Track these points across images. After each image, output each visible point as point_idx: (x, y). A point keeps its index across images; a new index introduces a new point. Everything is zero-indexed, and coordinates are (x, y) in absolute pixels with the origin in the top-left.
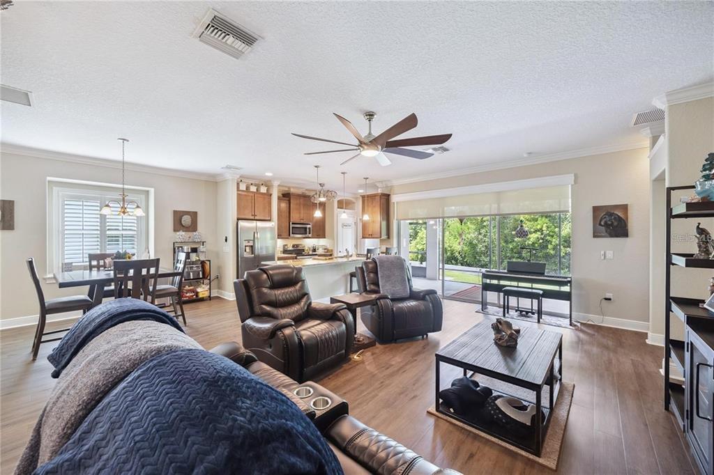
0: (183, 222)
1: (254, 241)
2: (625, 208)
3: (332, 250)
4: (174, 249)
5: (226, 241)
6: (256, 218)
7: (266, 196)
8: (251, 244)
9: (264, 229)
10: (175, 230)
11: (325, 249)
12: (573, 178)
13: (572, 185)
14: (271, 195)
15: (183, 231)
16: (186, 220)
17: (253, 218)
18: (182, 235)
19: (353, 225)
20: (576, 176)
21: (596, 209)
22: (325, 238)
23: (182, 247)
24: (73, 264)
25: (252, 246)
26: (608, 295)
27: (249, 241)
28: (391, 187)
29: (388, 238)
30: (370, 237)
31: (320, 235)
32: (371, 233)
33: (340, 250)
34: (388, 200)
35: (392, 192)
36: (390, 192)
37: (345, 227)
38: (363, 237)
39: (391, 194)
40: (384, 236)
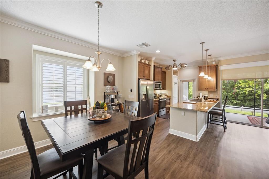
0: (109, 80)
3: (170, 96)
4: (105, 96)
5: (131, 91)
6: (145, 78)
7: (148, 66)
8: (145, 93)
9: (150, 85)
10: (105, 85)
11: (166, 96)
14: (150, 65)
15: (110, 85)
16: (111, 78)
17: (143, 78)
18: (109, 88)
19: (178, 84)
22: (165, 90)
23: (109, 95)
24: (49, 106)
25: (145, 94)
28: (219, 61)
29: (217, 90)
30: (206, 89)
31: (164, 88)
32: (208, 88)
33: (174, 96)
34: (217, 68)
35: (219, 64)
36: (218, 64)
37: (175, 84)
38: (199, 90)
39: (219, 65)
40: (216, 89)
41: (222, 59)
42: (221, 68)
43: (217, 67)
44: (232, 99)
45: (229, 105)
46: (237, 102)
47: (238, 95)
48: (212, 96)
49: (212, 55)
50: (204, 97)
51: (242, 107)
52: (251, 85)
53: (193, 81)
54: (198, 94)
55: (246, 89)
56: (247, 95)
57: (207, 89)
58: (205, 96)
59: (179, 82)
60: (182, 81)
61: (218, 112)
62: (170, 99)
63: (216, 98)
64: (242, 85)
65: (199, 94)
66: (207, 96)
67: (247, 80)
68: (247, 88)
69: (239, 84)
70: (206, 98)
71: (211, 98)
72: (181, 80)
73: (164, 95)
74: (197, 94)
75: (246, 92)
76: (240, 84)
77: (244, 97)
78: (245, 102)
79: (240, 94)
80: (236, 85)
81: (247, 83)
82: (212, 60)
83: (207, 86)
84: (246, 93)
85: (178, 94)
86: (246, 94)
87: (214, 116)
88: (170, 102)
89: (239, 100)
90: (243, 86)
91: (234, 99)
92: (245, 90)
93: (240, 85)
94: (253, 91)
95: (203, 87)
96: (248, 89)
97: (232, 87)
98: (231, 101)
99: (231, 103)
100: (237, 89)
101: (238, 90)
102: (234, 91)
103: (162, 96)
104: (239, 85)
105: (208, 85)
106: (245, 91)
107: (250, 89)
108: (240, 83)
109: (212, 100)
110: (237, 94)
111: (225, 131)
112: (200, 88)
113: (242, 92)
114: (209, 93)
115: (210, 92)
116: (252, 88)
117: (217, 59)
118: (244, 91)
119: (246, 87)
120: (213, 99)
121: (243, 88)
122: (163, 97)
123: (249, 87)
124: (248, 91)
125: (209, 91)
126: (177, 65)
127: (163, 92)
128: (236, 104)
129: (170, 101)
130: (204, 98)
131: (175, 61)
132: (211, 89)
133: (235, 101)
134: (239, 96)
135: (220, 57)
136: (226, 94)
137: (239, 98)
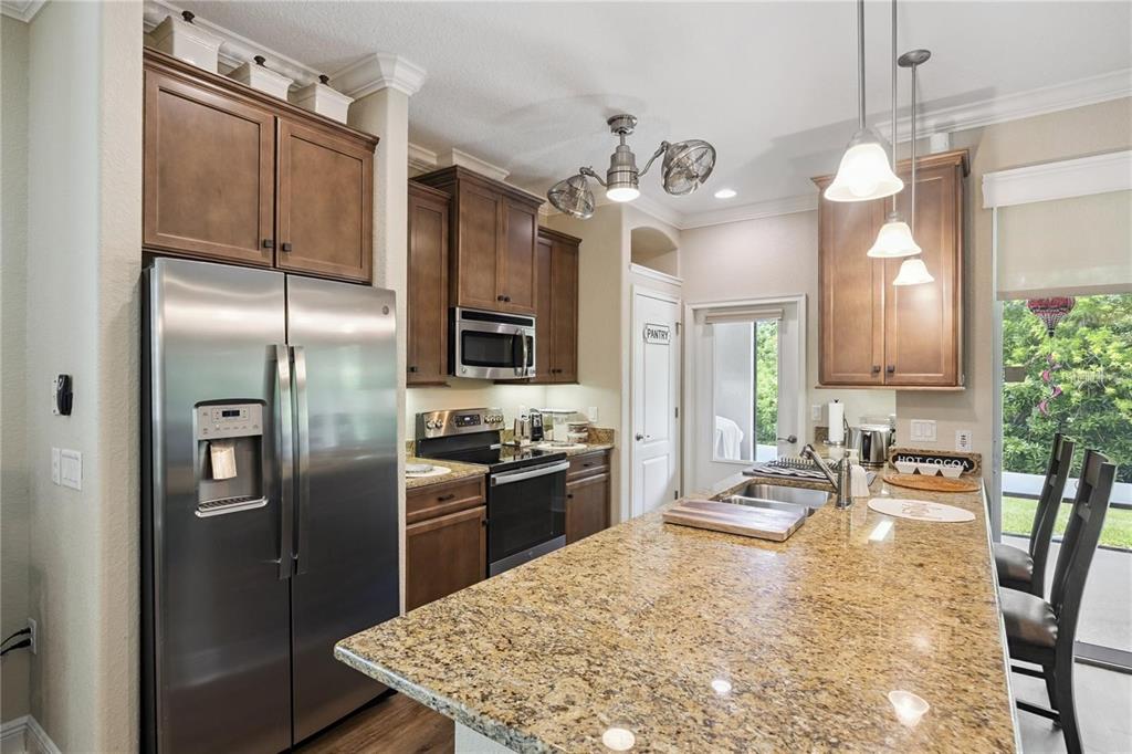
1: (269, 403)
3: (610, 434)
5: (66, 404)
7: (344, 144)
9: (329, 344)
11: (580, 429)
14: (372, 143)
19: (673, 337)
22: (576, 382)
25: (255, 443)
27: (230, 407)
29: (967, 385)
30: (881, 377)
31: (561, 370)
32: (892, 362)
33: (638, 430)
37: (650, 339)
38: (825, 382)
40: (961, 378)
41: (1004, 110)
43: (962, 176)
46: (1025, 446)
47: (1026, 410)
50: (867, 439)
52: (1096, 351)
53: (781, 312)
54: (815, 415)
55: (1071, 375)
56: (1074, 411)
57: (891, 371)
58: (870, 428)
59: (683, 325)
60: (702, 316)
62: (607, 457)
63: (959, 449)
65: (825, 411)
66: (884, 429)
68: (1077, 365)
69: (1032, 347)
70: (876, 453)
71: (917, 448)
72: (695, 311)
73: (565, 426)
74: (808, 415)
75: (1074, 393)
79: (1037, 402)
81: (1076, 342)
83: (885, 346)
84: (1069, 396)
85: (680, 413)
86: (1073, 400)
88: (607, 482)
89: (1032, 438)
90: (1055, 357)
92: (1065, 381)
94: (1107, 383)
95: (855, 357)
96: (1080, 371)
103: (547, 434)
104: (1034, 352)
105: (893, 342)
106: (1067, 385)
107: (1095, 374)
109: (929, 469)
112: (830, 364)
114: (899, 404)
115: (913, 397)
116: (1101, 369)
117: (963, 118)
119: (1070, 362)
120: (933, 458)
121: (1055, 368)
122: (560, 438)
123: (1089, 362)
124: (1084, 388)
125: (898, 392)
126: (640, 164)
127: (558, 399)
129: (607, 471)
130: (866, 454)
131: (624, 123)
132: (919, 375)
133: (1017, 444)
134: (1035, 411)
137: (1034, 425)
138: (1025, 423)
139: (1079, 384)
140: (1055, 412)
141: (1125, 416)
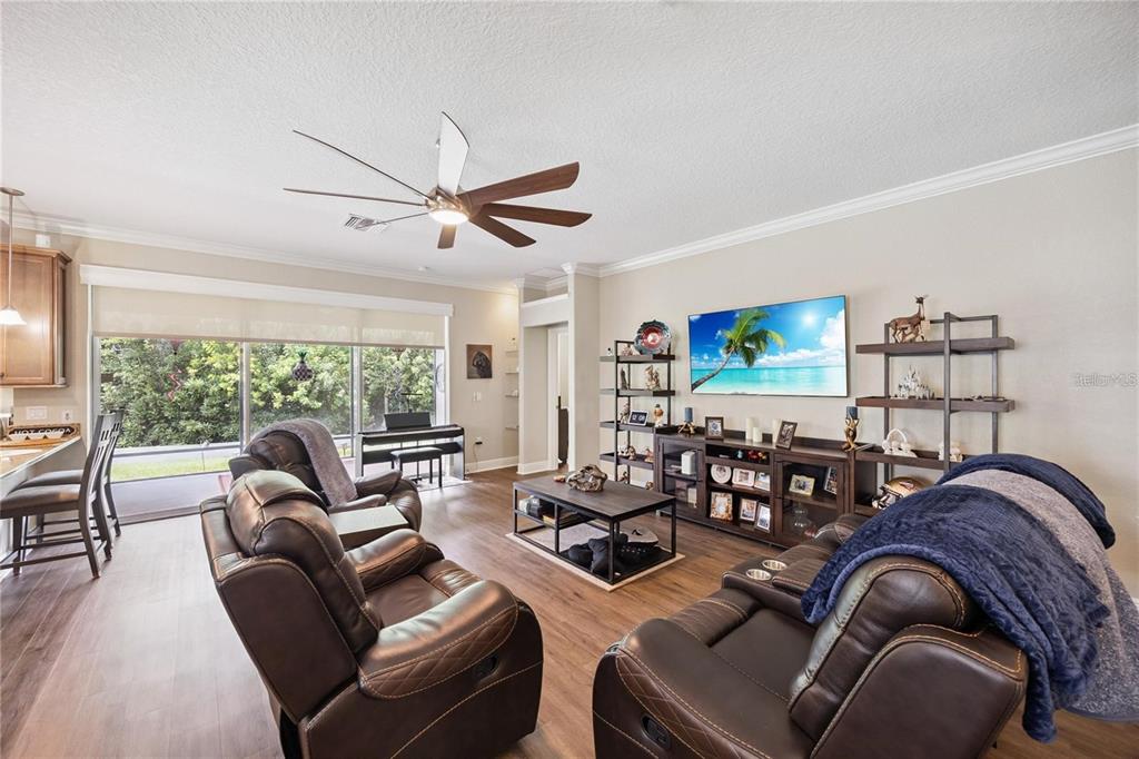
2: (489, 348)
12: (452, 310)
13: (450, 318)
20: (454, 307)
21: (470, 348)
26: (479, 439)
28: (78, 241)
29: (67, 384)
32: (3, 370)
34: (64, 271)
35: (78, 252)
36: (74, 254)
39: (76, 259)
40: (60, 380)
41: (92, 232)
42: (90, 275)
43: (62, 265)
44: (180, 419)
45: (169, 442)
46: (199, 426)
47: (200, 401)
48: (36, 414)
49: (22, 194)
51: (203, 445)
55: (226, 377)
56: (230, 400)
57: (3, 376)
61: (55, 495)
63: (64, 422)
64: (216, 361)
66: (5, 416)
67: (230, 345)
68: (231, 371)
69: (203, 358)
71: (31, 424)
75: (229, 389)
76: (207, 355)
77: (222, 405)
78: (228, 424)
79: (207, 396)
80: (194, 362)
81: (231, 357)
82: (36, 226)
84: (226, 391)
86: (229, 394)
87: (48, 517)
89: (204, 419)
90: (217, 365)
91: (188, 419)
92: (224, 381)
93: (210, 360)
96: (232, 375)
97: (182, 366)
98: (175, 429)
99: (177, 436)
100: (198, 376)
101: (200, 382)
102: (189, 384)
104: (204, 362)
105: (4, 357)
106: (225, 384)
108: (209, 355)
110: (200, 397)
111: (96, 576)
113: (215, 388)
114: (15, 397)
115: (27, 393)
117: (63, 228)
118: (222, 385)
119: (227, 369)
120: (44, 429)
121: (218, 373)
125: (15, 389)
128: (195, 438)
132: (26, 380)
133: (193, 425)
134: (206, 401)
135: (79, 221)
136: (155, 398)
137: (204, 411)
138: (198, 410)
139: (232, 382)
140: (218, 401)
141: (255, 401)
